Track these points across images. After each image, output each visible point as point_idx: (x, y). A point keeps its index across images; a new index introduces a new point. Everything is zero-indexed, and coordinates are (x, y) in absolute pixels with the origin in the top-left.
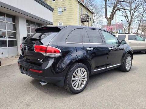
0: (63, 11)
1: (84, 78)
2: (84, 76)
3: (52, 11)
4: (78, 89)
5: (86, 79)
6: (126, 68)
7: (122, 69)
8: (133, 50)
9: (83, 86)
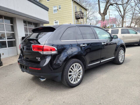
0: (58, 10)
1: (79, 72)
2: (80, 71)
3: (48, 11)
4: (75, 83)
5: (82, 74)
6: (120, 60)
7: (115, 62)
8: (126, 44)
9: (79, 80)
